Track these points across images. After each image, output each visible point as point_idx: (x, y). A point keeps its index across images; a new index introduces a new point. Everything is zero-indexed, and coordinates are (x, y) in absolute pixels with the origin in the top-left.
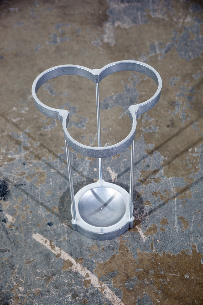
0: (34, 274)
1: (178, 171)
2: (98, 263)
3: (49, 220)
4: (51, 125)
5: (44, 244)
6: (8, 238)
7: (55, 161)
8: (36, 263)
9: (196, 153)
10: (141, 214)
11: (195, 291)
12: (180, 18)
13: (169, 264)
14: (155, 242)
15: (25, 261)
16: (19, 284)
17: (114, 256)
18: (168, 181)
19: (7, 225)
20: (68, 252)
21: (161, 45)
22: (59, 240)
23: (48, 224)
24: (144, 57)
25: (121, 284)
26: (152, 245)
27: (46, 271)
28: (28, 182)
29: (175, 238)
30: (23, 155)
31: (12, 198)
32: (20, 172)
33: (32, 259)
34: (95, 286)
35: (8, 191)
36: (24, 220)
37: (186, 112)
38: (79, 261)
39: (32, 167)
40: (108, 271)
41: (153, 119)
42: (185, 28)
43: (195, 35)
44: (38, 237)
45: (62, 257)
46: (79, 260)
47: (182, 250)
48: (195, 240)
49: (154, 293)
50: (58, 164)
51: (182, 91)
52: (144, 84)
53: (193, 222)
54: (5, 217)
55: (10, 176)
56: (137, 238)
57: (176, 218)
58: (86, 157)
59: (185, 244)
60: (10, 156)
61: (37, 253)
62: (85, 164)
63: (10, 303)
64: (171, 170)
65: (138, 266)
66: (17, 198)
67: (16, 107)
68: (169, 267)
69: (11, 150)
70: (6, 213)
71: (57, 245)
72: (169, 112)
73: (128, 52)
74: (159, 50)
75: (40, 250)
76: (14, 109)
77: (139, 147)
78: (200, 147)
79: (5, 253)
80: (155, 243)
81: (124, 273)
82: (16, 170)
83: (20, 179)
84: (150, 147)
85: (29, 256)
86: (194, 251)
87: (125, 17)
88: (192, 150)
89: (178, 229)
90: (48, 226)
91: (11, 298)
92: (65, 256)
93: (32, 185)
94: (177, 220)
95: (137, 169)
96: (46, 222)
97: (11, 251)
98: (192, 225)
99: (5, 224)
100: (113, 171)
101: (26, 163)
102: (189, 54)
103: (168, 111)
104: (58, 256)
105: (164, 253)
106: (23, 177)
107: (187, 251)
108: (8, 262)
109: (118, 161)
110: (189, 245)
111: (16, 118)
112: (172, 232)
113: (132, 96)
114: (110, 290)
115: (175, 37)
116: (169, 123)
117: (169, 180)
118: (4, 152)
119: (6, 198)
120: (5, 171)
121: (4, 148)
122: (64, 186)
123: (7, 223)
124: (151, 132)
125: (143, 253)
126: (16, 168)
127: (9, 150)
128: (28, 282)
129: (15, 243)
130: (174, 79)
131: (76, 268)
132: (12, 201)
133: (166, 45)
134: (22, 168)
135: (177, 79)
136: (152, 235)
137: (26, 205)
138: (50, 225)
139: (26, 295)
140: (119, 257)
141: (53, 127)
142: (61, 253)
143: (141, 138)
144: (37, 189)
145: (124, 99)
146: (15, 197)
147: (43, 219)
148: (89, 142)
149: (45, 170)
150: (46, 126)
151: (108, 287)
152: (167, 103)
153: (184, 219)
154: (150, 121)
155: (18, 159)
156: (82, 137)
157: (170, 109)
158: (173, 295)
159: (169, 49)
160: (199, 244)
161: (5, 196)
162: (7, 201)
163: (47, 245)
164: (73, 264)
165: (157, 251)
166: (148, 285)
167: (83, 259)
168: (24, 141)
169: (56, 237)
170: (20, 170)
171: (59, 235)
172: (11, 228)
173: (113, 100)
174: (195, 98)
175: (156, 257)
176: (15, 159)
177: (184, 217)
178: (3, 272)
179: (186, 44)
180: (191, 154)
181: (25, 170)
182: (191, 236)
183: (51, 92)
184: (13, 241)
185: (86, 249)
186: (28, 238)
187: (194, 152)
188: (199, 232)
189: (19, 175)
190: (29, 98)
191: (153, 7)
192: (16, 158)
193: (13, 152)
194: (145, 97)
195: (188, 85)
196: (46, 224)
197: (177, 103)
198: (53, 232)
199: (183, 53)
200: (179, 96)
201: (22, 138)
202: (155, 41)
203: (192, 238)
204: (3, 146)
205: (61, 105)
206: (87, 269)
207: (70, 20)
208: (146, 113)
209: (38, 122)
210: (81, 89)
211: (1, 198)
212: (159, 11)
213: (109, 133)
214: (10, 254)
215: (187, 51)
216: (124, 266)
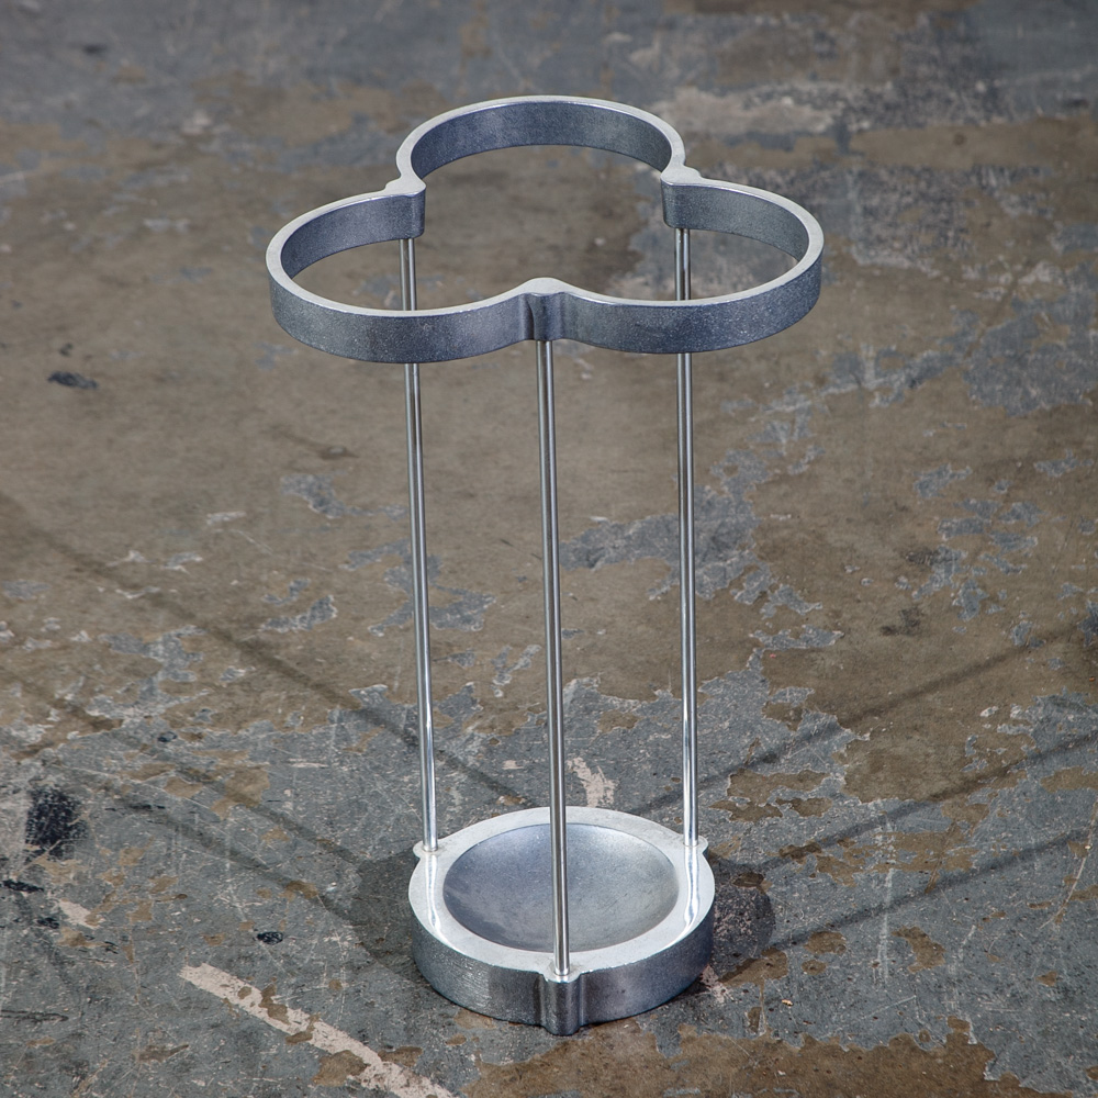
0: (176, 1092)
1: (918, 781)
2: (486, 1066)
3: (269, 925)
4: (308, 615)
5: (234, 1000)
6: (64, 977)
7: (314, 732)
8: (191, 1057)
9: (1016, 722)
12: (999, 268)
13: (830, 1076)
14: (772, 1006)
15: (138, 1051)
17: (565, 1044)
18: (863, 811)
19: (61, 937)
20: (345, 1026)
21: (889, 360)
22: (305, 990)
23: (261, 937)
24: (802, 396)
26: (755, 1015)
27: (235, 1083)
28: (179, 799)
29: (870, 996)
30: (161, 708)
31: (92, 849)
32: (139, 764)
33: (170, 1046)
35: (76, 826)
36: (143, 924)
37: (984, 587)
38: (396, 1057)
39: (199, 749)
40: (532, 1091)
41: (817, 606)
42: (1018, 304)
43: (1068, 329)
44: (208, 979)
45: (317, 1041)
46: (398, 1052)
47: (898, 1035)
48: (970, 1006)
50: (331, 742)
51: (976, 516)
52: (784, 488)
53: (968, 947)
54: (53, 911)
55: (93, 777)
57: (885, 930)
58: (468, 725)
59: (913, 1016)
60: (95, 713)
61: (197, 1028)
62: (464, 745)
64: (881, 775)
65: (678, 1078)
66: (116, 850)
67: (141, 550)
68: (830, 1085)
69: (101, 691)
70: (62, 897)
71: (295, 1005)
72: (900, 583)
73: (722, 378)
74: (878, 375)
75: (215, 1018)
76: (132, 555)
77: (736, 698)
78: (1039, 705)
79: (44, 1023)
80: (771, 1010)
82: (120, 759)
83: (137, 787)
84: (788, 696)
85: (159, 1035)
86: (957, 1042)
87: (721, 261)
88: (998, 713)
89: (889, 966)
90: (261, 943)
92: (331, 1038)
93: (195, 809)
94: (888, 939)
96: (251, 931)
97: (73, 1018)
98: (961, 957)
99: (52, 933)
100: (594, 771)
101: (175, 737)
102: (1026, 393)
103: (896, 580)
104: (300, 1038)
105: (810, 1041)
106: (154, 783)
107: (924, 1038)
108: (59, 1051)
109: (623, 739)
110: (932, 1021)
111: (136, 587)
112: (857, 975)
113: (723, 525)
115: (964, 334)
116: (898, 621)
117: (867, 809)
118: (69, 697)
119: (63, 847)
120: (66, 760)
121: (73, 684)
122: (352, 814)
123: (63, 929)
124: (803, 646)
125: (708, 1038)
126: (121, 753)
127: (93, 693)
129: (98, 995)
130: (939, 473)
131: (379, 1077)
132: (93, 861)
133: (918, 360)
134: (153, 753)
135: (952, 476)
136: (759, 982)
137: (160, 872)
138: (268, 941)
140: (592, 1048)
141: (317, 621)
142: (311, 1028)
143: (748, 665)
144: (217, 821)
146: (109, 847)
147: (240, 920)
148: (492, 675)
149: (265, 760)
150: (283, 617)
152: (891, 554)
153: (925, 935)
154: (802, 612)
155: (133, 723)
156: (454, 657)
157: (906, 575)
159: (929, 372)
160: (985, 1018)
161: (61, 844)
162: (66, 859)
163: (252, 1004)
164: (367, 1065)
165: (777, 1035)
167: (418, 1050)
168: (172, 666)
169: (293, 980)
170: (143, 757)
171: (312, 973)
172: (79, 947)
173: (629, 538)
174: (1036, 539)
175: (768, 1054)
176: (120, 722)
177: (923, 930)
178: (32, 1083)
179: (1020, 360)
180: (988, 726)
181: (167, 759)
182: (949, 993)
183: (321, 503)
184: (88, 988)
185: (432, 1021)
186: (159, 980)
187: (1007, 719)
188: (989, 979)
189: (134, 776)
190: (209, 522)
191: (869, 231)
192: (127, 720)
193: (115, 700)
194: (785, 533)
195: (1008, 495)
196: (249, 936)
197: (943, 555)
198: (279, 964)
199: (999, 387)
200: (959, 531)
201: (161, 652)
202: (863, 345)
203: (951, 997)
204: (66, 679)
205: (368, 547)
206: (433, 1082)
207: (445, 267)
208: (785, 583)
209: (245, 603)
210: (472, 496)
211: (37, 848)
212: (897, 245)
213: (594, 645)
214: (70, 1029)
215: (1019, 383)
216: (613, 1078)
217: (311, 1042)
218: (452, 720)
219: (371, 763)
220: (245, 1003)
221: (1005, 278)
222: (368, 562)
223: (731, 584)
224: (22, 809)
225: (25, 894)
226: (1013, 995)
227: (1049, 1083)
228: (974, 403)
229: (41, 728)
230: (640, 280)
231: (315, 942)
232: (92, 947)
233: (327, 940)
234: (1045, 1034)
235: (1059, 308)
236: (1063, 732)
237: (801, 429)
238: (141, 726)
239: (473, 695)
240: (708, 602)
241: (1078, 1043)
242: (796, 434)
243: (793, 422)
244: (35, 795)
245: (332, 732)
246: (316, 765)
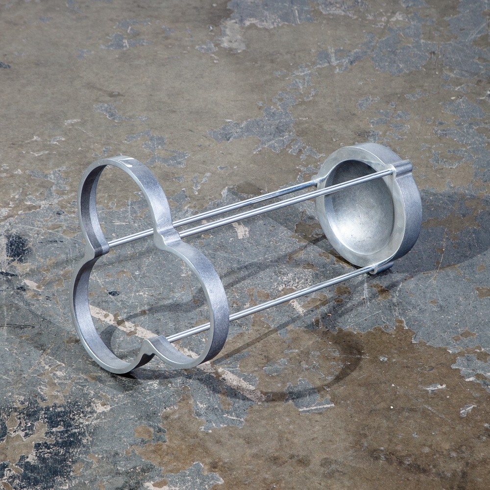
3: (113, 288)
5: (103, 319)
6: (31, 310)
7: (121, 210)
10: (297, 281)
11: (398, 376)
12: (381, 15)
13: (350, 343)
14: (324, 316)
15: (66, 340)
16: (55, 368)
17: (241, 333)
20: (150, 328)
21: (340, 53)
22: (132, 314)
23: (110, 293)
24: (306, 69)
25: (256, 369)
26: (317, 320)
28: (69, 238)
29: (363, 311)
30: (56, 201)
31: (35, 259)
32: (50, 224)
34: (205, 371)
35: (27, 249)
36: (61, 289)
39: (74, 217)
40: (230, 352)
42: (390, 30)
43: (412, 39)
45: (139, 335)
47: (376, 327)
48: (403, 314)
49: (319, 379)
50: (129, 213)
51: (384, 117)
52: (304, 107)
53: (400, 291)
54: (22, 284)
55: (31, 229)
56: (287, 311)
57: (366, 285)
58: (185, 206)
59: (381, 319)
60: (29, 203)
63: (39, 390)
65: (289, 346)
66: (45, 259)
67: (38, 135)
68: (350, 347)
69: (30, 194)
70: (25, 278)
71: (128, 320)
73: (272, 61)
74: (336, 59)
76: (35, 138)
79: (25, 329)
80: (323, 318)
81: (261, 354)
82: (42, 222)
83: (50, 233)
85: (73, 333)
86: (400, 329)
87: (266, 13)
89: (369, 299)
90: (111, 296)
91: (40, 384)
92: (145, 333)
93: (76, 242)
94: (367, 288)
95: (290, 221)
96: (106, 291)
97: (37, 327)
98: (398, 295)
99: (23, 293)
100: (240, 224)
101: (63, 213)
102: (398, 66)
104: (131, 333)
105: (341, 330)
106: (57, 231)
107: (386, 327)
108: (33, 340)
110: (389, 321)
111: (39, 151)
112: (357, 303)
113: (280, 122)
114: (235, 376)
118: (17, 197)
119: (23, 258)
120: (19, 223)
121: (18, 191)
123: (27, 291)
125: (299, 330)
126: (42, 220)
127: (26, 195)
128: (73, 366)
129: (45, 317)
130: (367, 100)
132: (36, 263)
133: (352, 53)
134: (55, 219)
135: (372, 101)
136: (317, 307)
137: (65, 268)
138: (113, 295)
139: (70, 381)
140: (252, 335)
142: (136, 329)
143: (297, 180)
145: (263, 127)
146: (42, 258)
147: (100, 287)
148: (192, 185)
149: (102, 222)
151: (229, 372)
152: (351, 133)
153: (382, 287)
154: (317, 157)
155: (45, 207)
156: (176, 178)
158: (356, 381)
159: (357, 58)
160: (410, 319)
161: (22, 257)
162: (25, 263)
165: (327, 328)
166: (307, 369)
168: (58, 183)
169: (126, 310)
170: (51, 221)
171: (133, 307)
172: (35, 298)
173: (242, 128)
174: (409, 126)
176: (40, 207)
177: (381, 285)
178: (23, 353)
179: (394, 52)
181: (62, 222)
182: (394, 309)
183: (112, 115)
184: (41, 315)
188: (410, 303)
189: (49, 229)
190: (66, 124)
192: (42, 206)
193: (36, 198)
194: (306, 125)
195: (396, 108)
196: (105, 293)
197: (372, 133)
198: (119, 304)
199: (387, 64)
200: (377, 123)
201: (53, 178)
202: (329, 47)
203: (395, 311)
204: (14, 190)
205: (134, 134)
206: (189, 350)
207: (151, 16)
208: (309, 146)
209: (86, 157)
210: (175, 112)
211: (12, 258)
212: (338, 5)
213: (233, 172)
214: (36, 331)
215: (395, 62)
216: (262, 346)
217: (137, 335)
218: (178, 204)
219: (147, 222)
220: (107, 320)
221: (384, 19)
222: (135, 139)
223: (286, 147)
224: (3, 243)
225: (10, 277)
226: (420, 309)
227: (438, 344)
228: (377, 70)
229: (7, 209)
230: (234, 21)
231: (133, 295)
232: (41, 298)
233: (137, 294)
234: (434, 324)
235: (407, 31)
236: (429, 204)
237: (308, 82)
238: (48, 208)
239: (185, 194)
240: (278, 154)
241: (448, 327)
242: (306, 85)
243: (304, 79)
244: (8, 237)
245: (129, 210)
246: (124, 223)
